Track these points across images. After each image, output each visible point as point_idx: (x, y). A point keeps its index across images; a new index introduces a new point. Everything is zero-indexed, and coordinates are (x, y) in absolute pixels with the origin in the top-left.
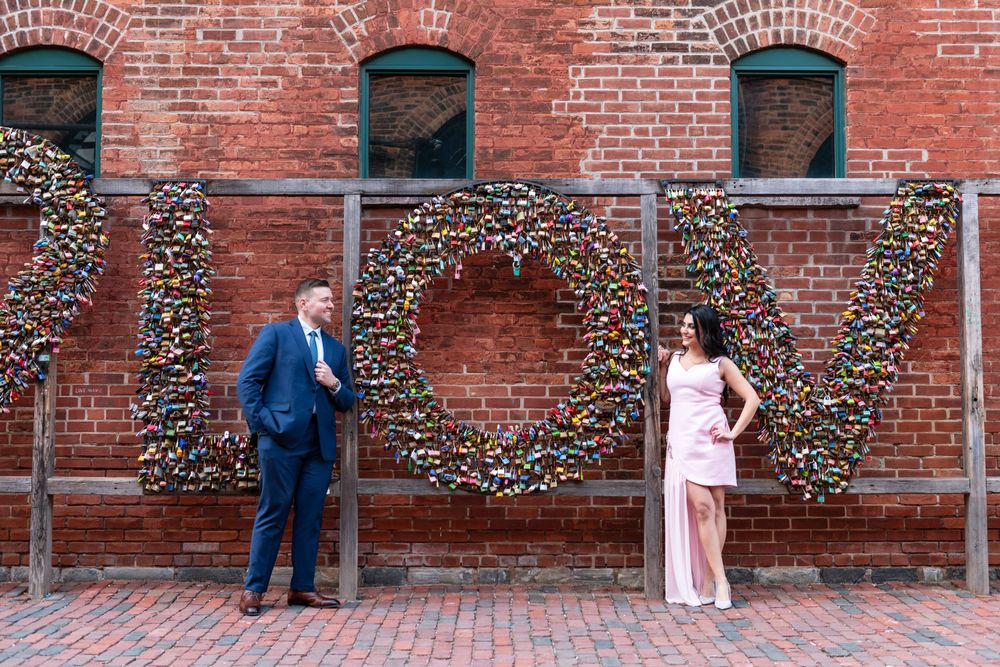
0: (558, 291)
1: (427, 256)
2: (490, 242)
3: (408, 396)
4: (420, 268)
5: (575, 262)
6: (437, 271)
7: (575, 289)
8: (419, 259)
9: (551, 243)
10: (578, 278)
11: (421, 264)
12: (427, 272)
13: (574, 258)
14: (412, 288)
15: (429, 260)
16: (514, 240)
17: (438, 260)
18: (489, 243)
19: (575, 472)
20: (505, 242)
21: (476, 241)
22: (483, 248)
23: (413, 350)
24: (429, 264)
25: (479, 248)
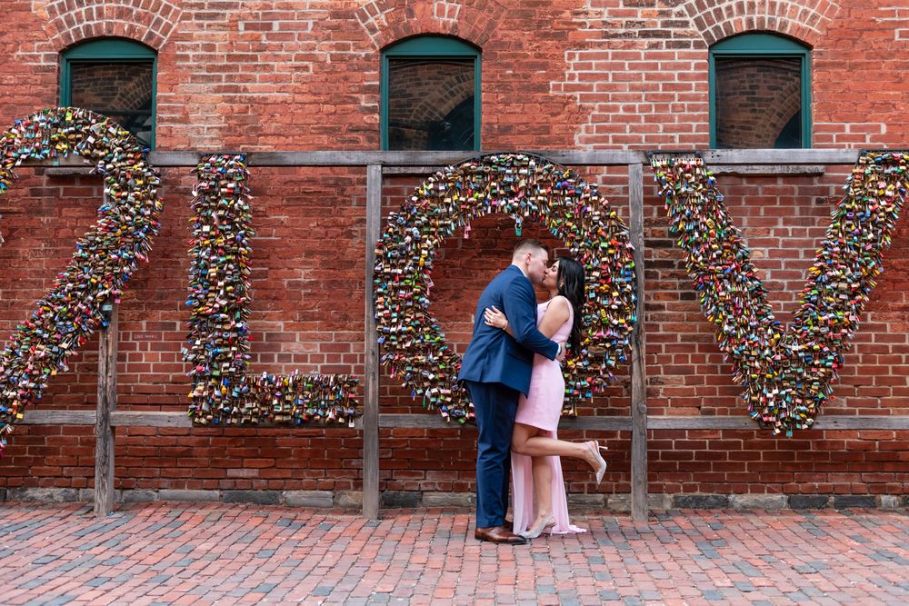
0: (555, 250)
1: (440, 219)
3: (423, 342)
4: (433, 229)
5: (570, 224)
6: (449, 232)
7: (570, 247)
8: (433, 221)
9: (549, 207)
10: (573, 238)
11: (434, 226)
12: (440, 233)
13: (570, 220)
14: (426, 246)
15: (441, 222)
16: (516, 204)
17: (449, 222)
18: (494, 207)
19: (570, 409)
20: (508, 206)
21: (483, 205)
22: (489, 212)
23: (427, 301)
24: (442, 226)
25: (486, 212)
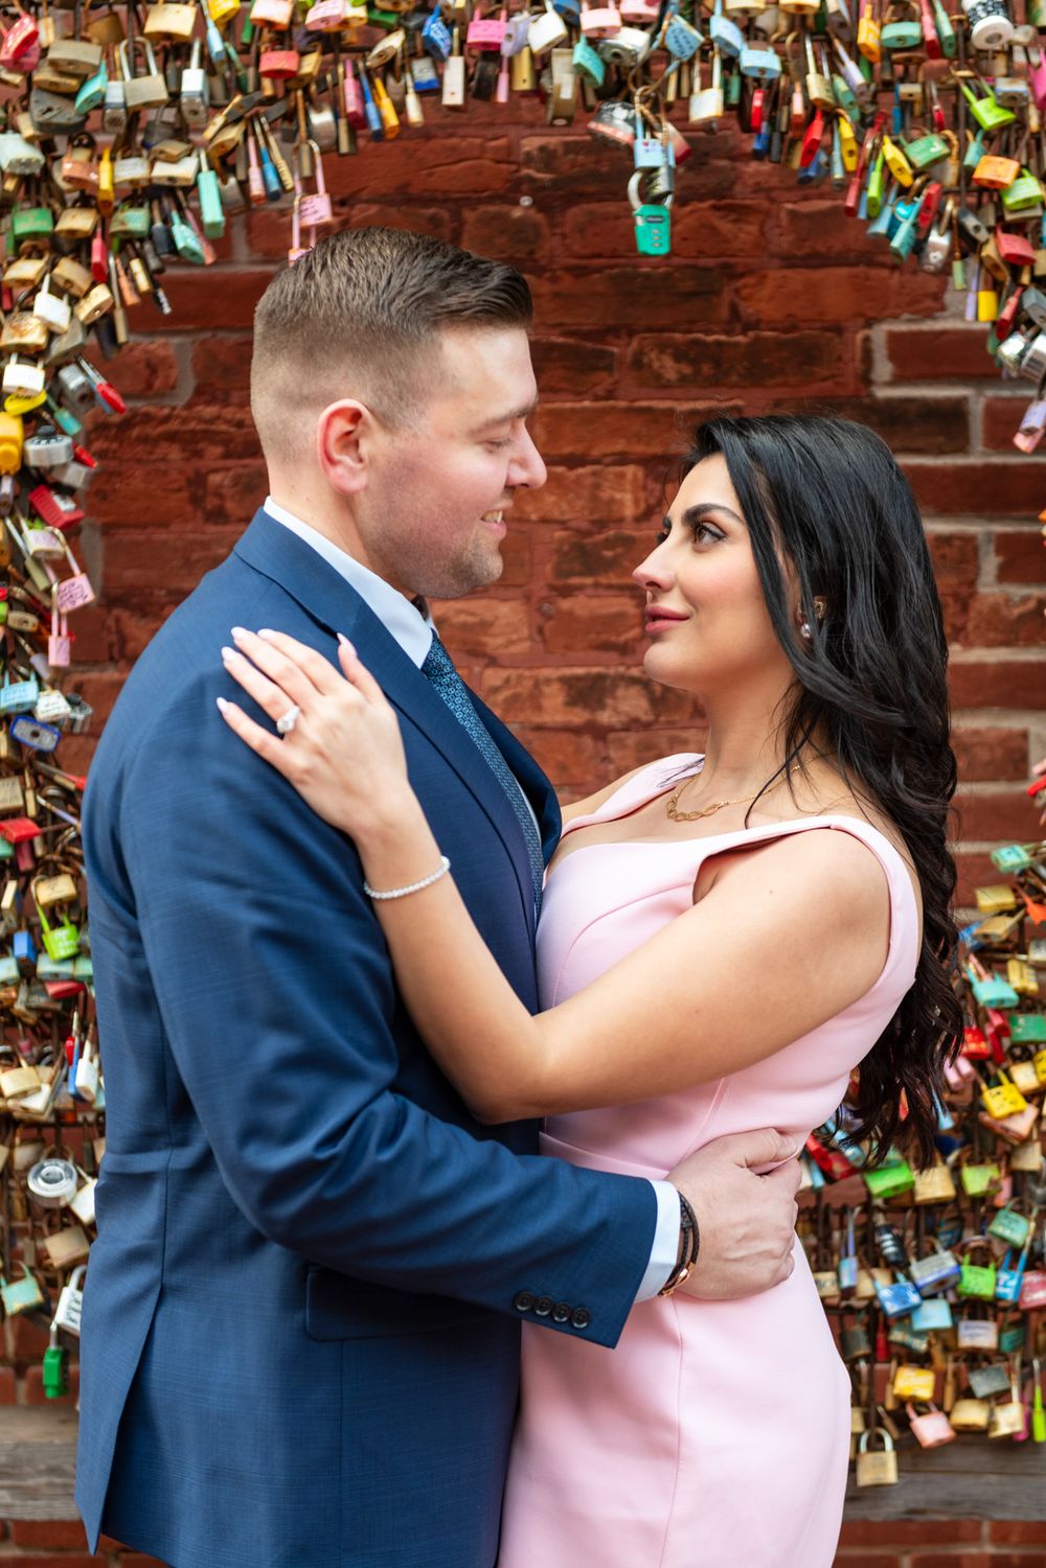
0: (880, 333)
1: (125, 147)
2: (491, 52)
3: (27, 971)
4: (80, 221)
5: (996, 169)
6: (185, 236)
7: (1003, 330)
8: (71, 165)
9: (856, 52)
10: (1016, 264)
11: (87, 198)
12: (128, 245)
13: (1001, 141)
14: (34, 336)
15: (133, 169)
16: (635, 41)
17: (184, 170)
18: (487, 60)
19: (1001, 1398)
20: (581, 53)
21: (411, 53)
22: (454, 91)
23: (53, 705)
24: (141, 194)
25: (430, 92)
